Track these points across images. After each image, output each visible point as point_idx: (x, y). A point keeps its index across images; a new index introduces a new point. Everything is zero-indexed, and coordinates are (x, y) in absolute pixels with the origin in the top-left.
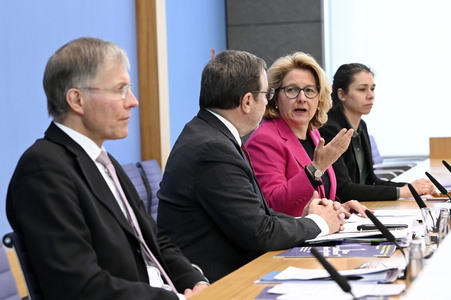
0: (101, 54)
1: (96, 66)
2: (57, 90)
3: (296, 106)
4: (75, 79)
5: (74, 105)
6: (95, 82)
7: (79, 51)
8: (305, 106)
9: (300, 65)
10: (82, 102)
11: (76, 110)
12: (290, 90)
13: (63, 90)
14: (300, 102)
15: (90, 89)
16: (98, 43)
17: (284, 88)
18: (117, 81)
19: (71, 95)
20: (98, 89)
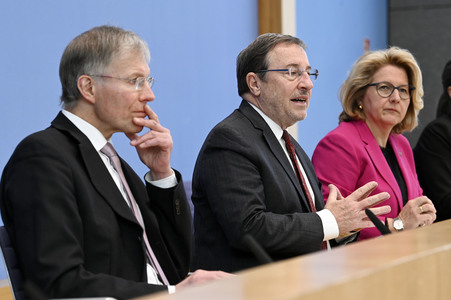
0: (117, 43)
1: (110, 54)
2: (70, 76)
3: (388, 105)
4: (87, 66)
5: (84, 92)
6: (109, 71)
7: (96, 38)
8: (398, 107)
9: (395, 61)
10: (94, 90)
11: (87, 98)
12: (383, 87)
13: (75, 76)
14: (394, 101)
15: (102, 76)
16: (116, 31)
17: (376, 85)
18: (131, 72)
19: (83, 82)
20: (110, 77)
